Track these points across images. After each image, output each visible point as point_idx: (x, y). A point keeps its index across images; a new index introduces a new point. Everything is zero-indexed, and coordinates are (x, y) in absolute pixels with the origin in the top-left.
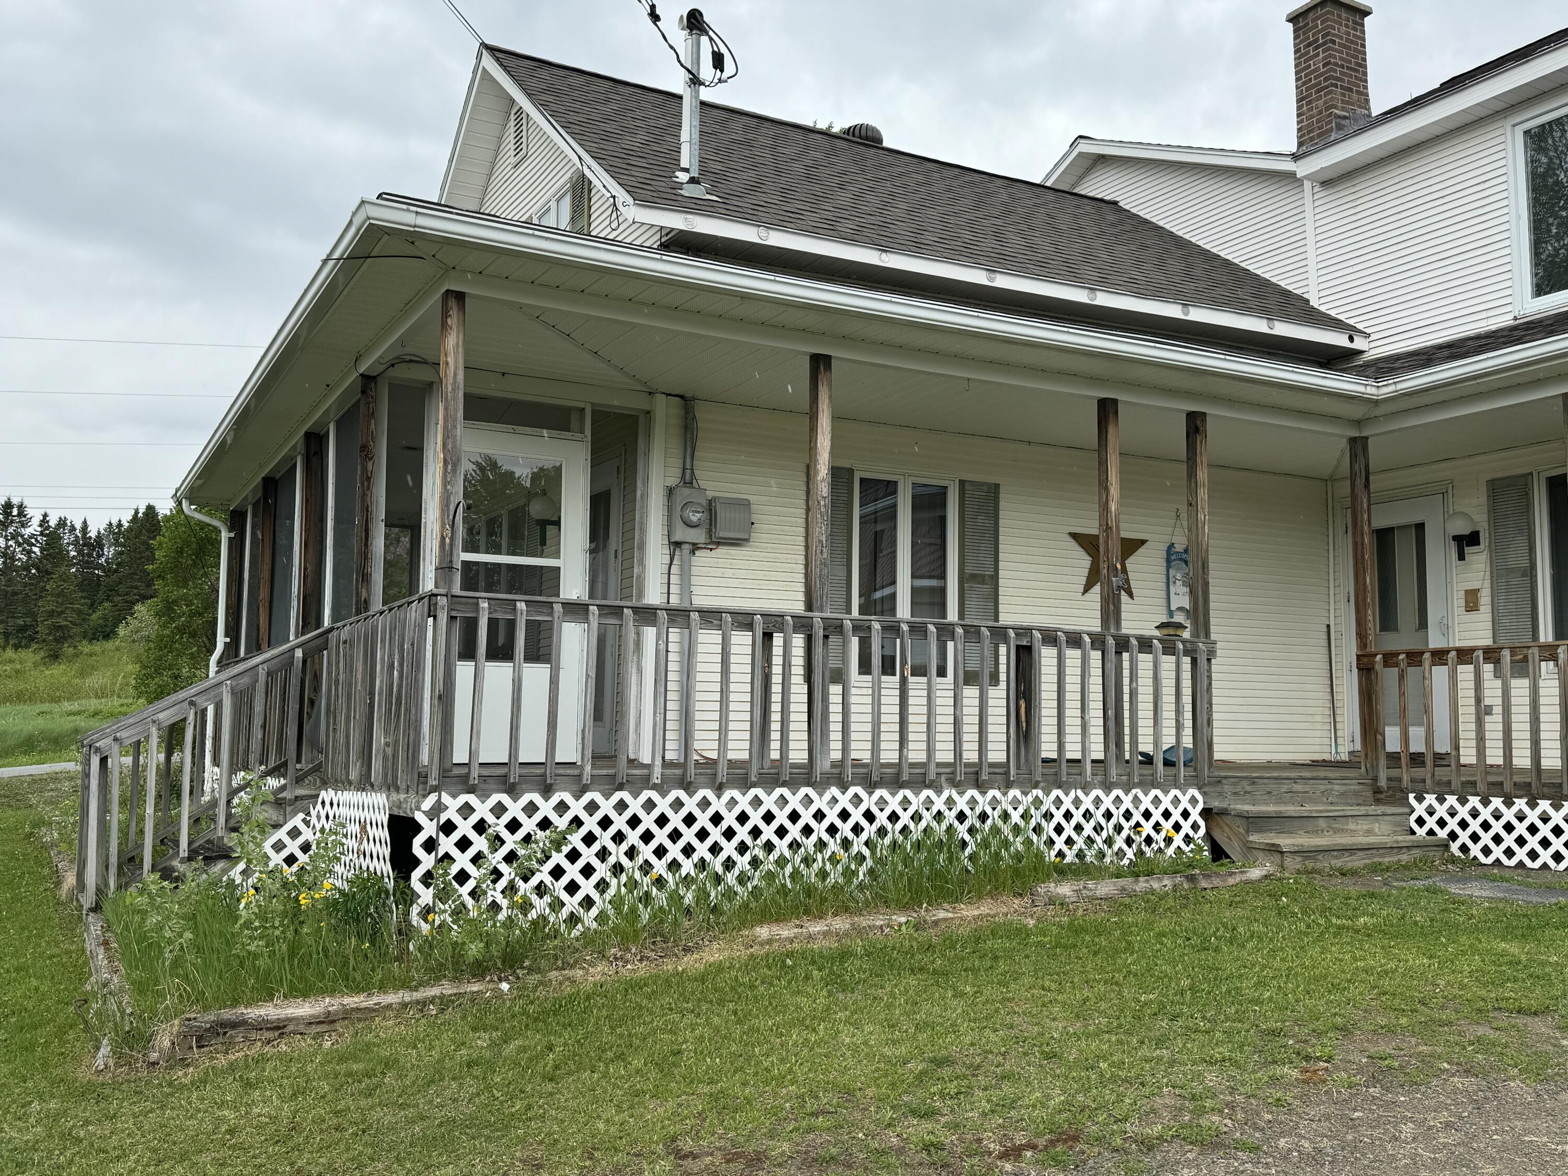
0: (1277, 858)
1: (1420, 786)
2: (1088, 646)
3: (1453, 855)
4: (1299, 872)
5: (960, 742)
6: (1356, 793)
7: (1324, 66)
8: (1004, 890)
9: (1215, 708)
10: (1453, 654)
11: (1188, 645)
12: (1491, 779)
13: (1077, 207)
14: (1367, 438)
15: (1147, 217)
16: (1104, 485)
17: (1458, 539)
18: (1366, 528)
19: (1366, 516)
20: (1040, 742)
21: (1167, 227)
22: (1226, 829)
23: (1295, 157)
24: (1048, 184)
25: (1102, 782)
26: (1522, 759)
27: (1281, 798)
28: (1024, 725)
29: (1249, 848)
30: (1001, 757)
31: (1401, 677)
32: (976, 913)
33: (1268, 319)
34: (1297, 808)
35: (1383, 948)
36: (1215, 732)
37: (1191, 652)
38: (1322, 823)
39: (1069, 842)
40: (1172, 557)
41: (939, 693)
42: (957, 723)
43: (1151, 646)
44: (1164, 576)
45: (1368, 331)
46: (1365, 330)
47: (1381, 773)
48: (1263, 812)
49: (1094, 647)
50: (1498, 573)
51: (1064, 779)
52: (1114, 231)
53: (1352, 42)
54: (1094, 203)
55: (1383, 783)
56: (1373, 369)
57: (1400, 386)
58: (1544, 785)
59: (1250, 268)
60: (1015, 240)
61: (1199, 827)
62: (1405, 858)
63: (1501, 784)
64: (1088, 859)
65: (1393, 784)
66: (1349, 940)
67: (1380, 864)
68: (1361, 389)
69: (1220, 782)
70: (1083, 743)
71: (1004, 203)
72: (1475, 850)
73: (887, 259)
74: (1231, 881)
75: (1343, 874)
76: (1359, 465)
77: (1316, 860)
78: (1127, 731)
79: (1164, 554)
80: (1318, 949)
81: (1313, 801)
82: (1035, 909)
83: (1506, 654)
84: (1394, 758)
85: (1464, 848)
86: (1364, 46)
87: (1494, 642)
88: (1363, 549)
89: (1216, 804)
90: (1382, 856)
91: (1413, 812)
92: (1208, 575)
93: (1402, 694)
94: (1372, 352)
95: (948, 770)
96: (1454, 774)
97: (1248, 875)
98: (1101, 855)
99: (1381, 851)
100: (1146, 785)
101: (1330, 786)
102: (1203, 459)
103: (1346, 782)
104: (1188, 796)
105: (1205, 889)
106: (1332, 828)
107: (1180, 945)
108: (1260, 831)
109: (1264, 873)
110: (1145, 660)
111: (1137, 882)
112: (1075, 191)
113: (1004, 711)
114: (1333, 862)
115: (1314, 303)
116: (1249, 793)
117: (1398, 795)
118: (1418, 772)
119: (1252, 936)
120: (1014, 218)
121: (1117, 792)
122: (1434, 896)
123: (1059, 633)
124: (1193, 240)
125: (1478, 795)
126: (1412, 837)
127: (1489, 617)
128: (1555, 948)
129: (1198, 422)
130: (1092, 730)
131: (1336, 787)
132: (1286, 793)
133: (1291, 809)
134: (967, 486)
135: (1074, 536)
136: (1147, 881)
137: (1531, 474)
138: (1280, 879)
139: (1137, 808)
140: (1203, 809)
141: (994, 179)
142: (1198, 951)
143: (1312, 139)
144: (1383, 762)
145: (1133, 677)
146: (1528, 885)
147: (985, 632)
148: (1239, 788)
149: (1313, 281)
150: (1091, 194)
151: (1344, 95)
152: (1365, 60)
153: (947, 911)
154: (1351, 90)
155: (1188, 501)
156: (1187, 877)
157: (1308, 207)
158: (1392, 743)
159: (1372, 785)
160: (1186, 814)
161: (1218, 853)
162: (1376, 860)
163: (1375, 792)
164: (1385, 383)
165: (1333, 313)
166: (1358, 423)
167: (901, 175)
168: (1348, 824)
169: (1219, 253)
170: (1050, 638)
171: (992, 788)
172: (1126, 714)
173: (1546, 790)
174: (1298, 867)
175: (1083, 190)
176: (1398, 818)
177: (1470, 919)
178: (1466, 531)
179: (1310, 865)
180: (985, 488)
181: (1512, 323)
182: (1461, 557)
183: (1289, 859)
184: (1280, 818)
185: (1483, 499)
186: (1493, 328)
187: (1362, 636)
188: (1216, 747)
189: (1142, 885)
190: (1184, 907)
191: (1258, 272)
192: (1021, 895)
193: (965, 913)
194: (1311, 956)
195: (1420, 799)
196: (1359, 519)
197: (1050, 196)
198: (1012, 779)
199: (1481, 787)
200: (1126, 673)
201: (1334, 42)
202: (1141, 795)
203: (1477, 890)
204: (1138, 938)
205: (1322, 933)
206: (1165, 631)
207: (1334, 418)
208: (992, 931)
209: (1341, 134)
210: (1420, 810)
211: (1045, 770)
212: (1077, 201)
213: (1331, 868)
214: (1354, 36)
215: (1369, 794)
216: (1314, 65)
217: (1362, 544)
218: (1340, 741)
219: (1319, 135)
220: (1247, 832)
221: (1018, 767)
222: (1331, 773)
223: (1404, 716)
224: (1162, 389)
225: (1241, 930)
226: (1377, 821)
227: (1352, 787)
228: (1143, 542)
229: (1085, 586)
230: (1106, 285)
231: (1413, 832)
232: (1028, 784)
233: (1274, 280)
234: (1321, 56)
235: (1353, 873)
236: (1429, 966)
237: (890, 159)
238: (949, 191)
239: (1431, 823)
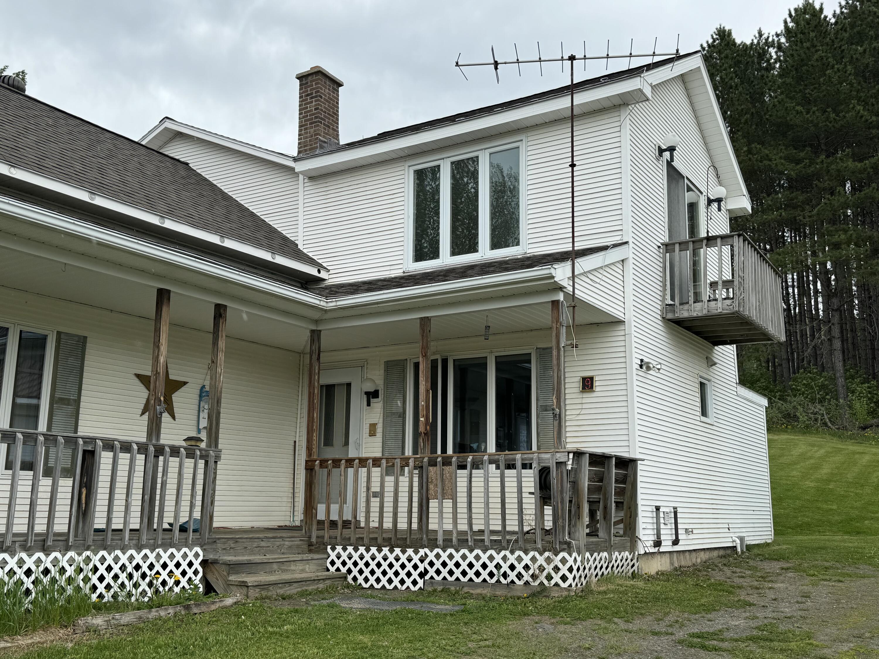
0: (245, 589)
1: (333, 541)
2: (136, 451)
3: (349, 583)
4: (257, 599)
5: (33, 518)
6: (298, 546)
7: (316, 109)
8: (54, 624)
9: (217, 493)
10: (357, 461)
11: (203, 452)
12: (372, 536)
13: (161, 162)
14: (320, 331)
15: (207, 177)
16: (157, 345)
17: (368, 394)
18: (316, 384)
19: (317, 377)
20: (94, 517)
21: (219, 185)
22: (216, 573)
23: (295, 160)
24: (143, 143)
25: (136, 545)
26: (388, 524)
27: (252, 551)
28: (84, 506)
29: (229, 585)
30: (64, 529)
31: (329, 474)
32: (30, 641)
33: (272, 253)
34: (262, 557)
35: (294, 644)
36: (216, 509)
37: (205, 457)
38: (275, 566)
39: (108, 587)
40: (203, 394)
41: (20, 482)
42: (33, 505)
43: (179, 453)
44: (197, 407)
45: (329, 268)
46: (327, 267)
47: (313, 533)
48: (239, 561)
49: (139, 452)
50: (387, 415)
51: (109, 543)
52: (183, 181)
53: (331, 99)
54: (172, 161)
55: (314, 540)
56: (327, 291)
57: (339, 303)
58: (398, 539)
59: (266, 220)
60: (113, 176)
61: (199, 572)
62: (321, 586)
63: (376, 539)
64: (120, 599)
65: (320, 540)
66: (275, 641)
67: (306, 591)
68: (317, 302)
69: (215, 542)
70: (125, 517)
71: (109, 150)
72: (361, 580)
73: (15, 172)
74: (213, 607)
75: (284, 599)
76: (315, 347)
77: (268, 590)
78: (157, 509)
79: (198, 392)
80: (255, 648)
81: (272, 552)
82: (75, 636)
83: (384, 462)
84: (320, 523)
85: (355, 579)
86: (338, 103)
87: (383, 455)
88: (314, 396)
89: (211, 556)
90: (308, 585)
91: (329, 557)
92: (220, 407)
93: (328, 485)
94: (330, 281)
95: (22, 539)
96: (352, 534)
97: (224, 602)
98: (130, 595)
99: (308, 583)
100: (165, 546)
101: (282, 543)
102: (223, 334)
103: (293, 539)
104: (193, 552)
105: (196, 614)
106: (281, 569)
107: (169, 653)
108: (237, 573)
109: (235, 600)
110: (174, 462)
111: (150, 612)
112: (161, 151)
113: (69, 496)
114: (278, 591)
115: (300, 247)
116: (233, 548)
117: (322, 547)
118: (333, 533)
119: (217, 643)
120: (115, 161)
121: (145, 551)
122: (331, 609)
123: (115, 442)
124: (234, 197)
125: (364, 546)
126: (327, 573)
127: (380, 440)
128: (388, 637)
129: (222, 311)
130: (132, 509)
131: (287, 543)
132: (256, 547)
133: (257, 558)
134: (62, 336)
135: (138, 376)
136: (157, 611)
137: (406, 360)
138: (244, 604)
139: (158, 562)
140: (203, 560)
141: (104, 132)
142: (180, 655)
143: (306, 151)
144: (315, 527)
145: (165, 472)
146: (384, 600)
147: (61, 440)
148: (226, 546)
149: (300, 234)
150: (171, 155)
151: (325, 129)
152: (338, 111)
153: (6, 641)
154: (329, 127)
155: (212, 360)
156: (184, 607)
157: (301, 190)
158: (321, 515)
159: (307, 541)
160: (190, 565)
161: (209, 589)
162: (304, 588)
163: (309, 546)
164: (331, 300)
165: (310, 255)
166: (316, 322)
167: (36, 116)
168: (290, 566)
169: (249, 208)
170: (109, 445)
171: (55, 551)
172: (158, 497)
173: (399, 542)
174: (257, 595)
175: (168, 151)
176: (320, 561)
177: (347, 622)
178: (372, 390)
179: (264, 593)
180: (76, 339)
181: (402, 274)
182: (369, 404)
183: (252, 591)
184: (250, 564)
185: (382, 372)
186: (393, 276)
187: (309, 449)
188: (215, 519)
189: (154, 614)
190: (179, 626)
191: (271, 223)
192: (66, 626)
193: (20, 642)
194: (250, 654)
195: (333, 549)
196: (313, 379)
197: (143, 151)
198: (70, 544)
199: (366, 541)
200: (160, 469)
201: (321, 97)
202: (162, 553)
203: (357, 605)
204: (142, 650)
205: (260, 638)
206: (189, 443)
207: (302, 318)
208: (38, 654)
209: (322, 151)
210: (333, 556)
211: (96, 538)
212: (161, 158)
213: (277, 595)
214: (333, 96)
215: (306, 547)
216: (310, 108)
217: (314, 394)
218: (296, 513)
219: (310, 149)
220: (228, 574)
221: (76, 536)
222: (284, 534)
223: (328, 499)
224: (200, 287)
225: (210, 639)
226: (308, 564)
227: (296, 543)
228: (185, 383)
229: (143, 410)
230: (172, 215)
231: (328, 570)
232: (80, 549)
233: (279, 229)
234: (314, 103)
235: (290, 597)
236: (317, 654)
237: (30, 104)
238: (70, 134)
239: (338, 563)
